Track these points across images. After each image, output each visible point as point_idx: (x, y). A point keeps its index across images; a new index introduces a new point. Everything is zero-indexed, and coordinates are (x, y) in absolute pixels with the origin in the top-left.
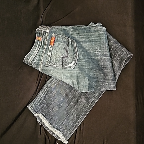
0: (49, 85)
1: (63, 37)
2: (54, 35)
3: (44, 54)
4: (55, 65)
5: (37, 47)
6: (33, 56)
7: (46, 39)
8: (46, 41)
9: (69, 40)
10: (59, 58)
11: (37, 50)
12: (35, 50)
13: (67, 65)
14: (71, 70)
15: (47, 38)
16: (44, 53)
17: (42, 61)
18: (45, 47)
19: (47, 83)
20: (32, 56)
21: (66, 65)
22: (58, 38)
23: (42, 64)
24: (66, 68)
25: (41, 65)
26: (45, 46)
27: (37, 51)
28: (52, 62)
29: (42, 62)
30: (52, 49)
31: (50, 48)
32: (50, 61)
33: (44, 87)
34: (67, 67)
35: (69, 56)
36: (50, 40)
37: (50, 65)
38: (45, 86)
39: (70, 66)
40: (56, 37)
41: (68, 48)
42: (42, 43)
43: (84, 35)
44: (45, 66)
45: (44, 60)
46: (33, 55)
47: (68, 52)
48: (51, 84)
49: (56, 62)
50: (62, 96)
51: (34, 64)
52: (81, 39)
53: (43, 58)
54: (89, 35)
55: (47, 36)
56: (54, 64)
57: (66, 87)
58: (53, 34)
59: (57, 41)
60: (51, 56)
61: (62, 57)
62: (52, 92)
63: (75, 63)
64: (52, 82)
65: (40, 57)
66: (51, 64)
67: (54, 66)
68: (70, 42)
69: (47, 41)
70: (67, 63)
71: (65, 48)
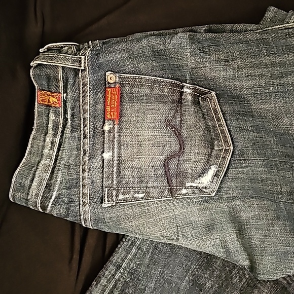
0: (124, 265)
1: (155, 82)
2: (111, 78)
3: (87, 158)
4: (141, 195)
5: (50, 132)
6: (42, 175)
7: (84, 97)
8: (85, 104)
9: (185, 90)
10: (152, 164)
11: (52, 143)
12: (43, 147)
13: (188, 185)
14: (207, 201)
15: (85, 92)
16: (85, 154)
17: (84, 186)
18: (87, 131)
19: (115, 258)
20: (37, 175)
21: (182, 185)
22: (133, 86)
23: (87, 200)
24: (185, 195)
25: (84, 204)
26: (85, 126)
27: (51, 149)
28: (127, 184)
29: (86, 191)
30: (116, 136)
31: (109, 132)
32: (119, 182)
33: (107, 273)
34: (190, 191)
35: (187, 148)
36: (102, 100)
37: (121, 197)
38: (110, 269)
39: (201, 186)
40: (122, 85)
41: (181, 120)
42: (69, 116)
43: (258, 66)
44: (104, 205)
45: (93, 182)
46: (40, 167)
47: (184, 133)
48: (131, 260)
49: (142, 181)
50: (179, 289)
51: (55, 203)
52: (245, 85)
53: (86, 174)
54: (282, 64)
55: (84, 85)
56: (135, 193)
57: (187, 257)
58: (107, 74)
59: (131, 100)
60: (118, 164)
61: (163, 157)
62: (140, 287)
63: (218, 171)
64: (134, 250)
65: (72, 171)
66: (124, 194)
67: (137, 199)
68: (189, 98)
69: (87, 107)
70: (186, 177)
71: (168, 123)
